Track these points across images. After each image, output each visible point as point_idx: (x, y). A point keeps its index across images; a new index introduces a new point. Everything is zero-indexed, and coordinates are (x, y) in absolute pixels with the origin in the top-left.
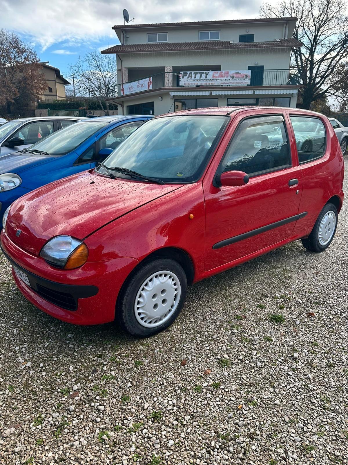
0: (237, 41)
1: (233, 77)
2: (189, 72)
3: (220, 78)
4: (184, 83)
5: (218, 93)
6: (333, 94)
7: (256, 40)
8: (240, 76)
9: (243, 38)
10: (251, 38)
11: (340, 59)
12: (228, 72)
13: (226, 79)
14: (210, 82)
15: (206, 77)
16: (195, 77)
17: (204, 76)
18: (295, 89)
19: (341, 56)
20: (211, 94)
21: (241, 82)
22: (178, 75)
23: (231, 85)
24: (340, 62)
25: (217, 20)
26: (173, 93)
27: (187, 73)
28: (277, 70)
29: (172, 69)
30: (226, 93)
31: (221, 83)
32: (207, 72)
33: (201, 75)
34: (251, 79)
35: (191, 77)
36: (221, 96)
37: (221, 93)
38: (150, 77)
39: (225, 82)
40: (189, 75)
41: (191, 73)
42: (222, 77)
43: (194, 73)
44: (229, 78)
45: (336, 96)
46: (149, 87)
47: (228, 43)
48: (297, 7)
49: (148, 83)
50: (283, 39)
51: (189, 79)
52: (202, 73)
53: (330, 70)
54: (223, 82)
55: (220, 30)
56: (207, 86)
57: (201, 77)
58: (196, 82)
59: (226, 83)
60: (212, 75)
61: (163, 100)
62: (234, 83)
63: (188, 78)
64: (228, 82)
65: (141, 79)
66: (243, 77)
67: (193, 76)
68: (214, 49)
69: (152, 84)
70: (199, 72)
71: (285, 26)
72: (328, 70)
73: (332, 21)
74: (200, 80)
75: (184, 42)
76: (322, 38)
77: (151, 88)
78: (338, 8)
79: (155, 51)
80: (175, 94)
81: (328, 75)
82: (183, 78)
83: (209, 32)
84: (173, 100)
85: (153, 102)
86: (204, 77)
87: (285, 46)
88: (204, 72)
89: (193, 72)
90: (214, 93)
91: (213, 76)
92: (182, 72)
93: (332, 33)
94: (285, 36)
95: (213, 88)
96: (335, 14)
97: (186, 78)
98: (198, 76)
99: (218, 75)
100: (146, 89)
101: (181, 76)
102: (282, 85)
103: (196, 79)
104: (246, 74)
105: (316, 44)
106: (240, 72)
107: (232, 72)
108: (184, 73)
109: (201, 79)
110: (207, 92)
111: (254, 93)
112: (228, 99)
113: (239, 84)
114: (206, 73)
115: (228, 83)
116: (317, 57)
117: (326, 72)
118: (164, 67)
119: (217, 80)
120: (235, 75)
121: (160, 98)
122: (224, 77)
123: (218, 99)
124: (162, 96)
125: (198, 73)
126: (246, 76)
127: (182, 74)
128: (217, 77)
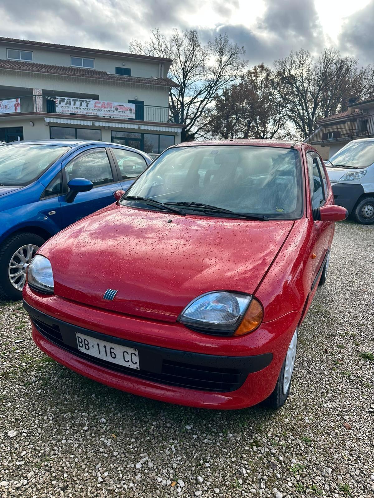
0: (114, 72)
1: (117, 109)
2: (66, 98)
3: (102, 109)
4: (61, 109)
5: (101, 124)
6: (202, 136)
7: (133, 74)
8: (124, 109)
9: (119, 71)
10: (127, 72)
11: (207, 103)
12: (111, 103)
13: (109, 111)
14: (93, 112)
15: (87, 106)
16: (74, 105)
17: (84, 104)
18: (179, 128)
19: (207, 101)
20: (93, 124)
21: (125, 115)
22: (53, 99)
23: (116, 117)
24: (206, 106)
25: (90, 48)
26: (48, 119)
27: (65, 99)
28: (161, 107)
29: (41, 92)
30: (111, 125)
31: (104, 114)
32: (88, 100)
33: (81, 104)
34: (136, 113)
35: (70, 104)
36: (104, 127)
37: (104, 124)
38: (17, 98)
39: (109, 113)
40: (67, 101)
41: (70, 100)
42: (105, 107)
43: (73, 100)
44: (113, 109)
45: (205, 138)
46: (16, 109)
47: (105, 73)
48: (165, 50)
49: (15, 105)
50: (159, 77)
51: (68, 105)
52: (82, 101)
53: (199, 113)
54: (106, 113)
55: (94, 59)
56: (88, 115)
57: (81, 105)
58: (76, 110)
59: (109, 115)
60: (94, 104)
61: (35, 124)
62: (118, 115)
63: (66, 104)
64: (112, 113)
65: (5, 99)
66: (128, 110)
67: (72, 103)
68: (91, 77)
69: (20, 106)
70: (79, 99)
71: (160, 65)
72: (197, 112)
73: (198, 68)
74: (80, 108)
75: (54, 65)
76: (189, 82)
77: (19, 110)
78: (203, 57)
79: (20, 69)
80: (52, 120)
81: (198, 117)
82: (60, 103)
83: (83, 58)
84: (48, 127)
85: (22, 127)
86: (85, 106)
87: (163, 85)
88: (85, 100)
89: (71, 99)
90: (97, 124)
91: (95, 106)
92: (59, 97)
93: (198, 79)
94: (161, 76)
95: (96, 118)
96: (200, 62)
97: (63, 104)
98: (78, 103)
99: (100, 105)
100: (12, 111)
101: (57, 101)
102: (162, 122)
103: (75, 106)
104: (130, 107)
105: (185, 87)
106: (124, 105)
107: (115, 104)
108: (60, 99)
109: (82, 107)
110: (89, 122)
111: (139, 128)
112: (111, 131)
113: (124, 117)
114: (86, 101)
115: (112, 115)
116: (187, 99)
117: (196, 114)
118: (32, 89)
119: (99, 110)
120: (118, 107)
121: (31, 123)
122: (107, 108)
123: (101, 130)
124: (33, 122)
125: (77, 100)
126: (131, 110)
127: (59, 99)
128: (99, 107)
